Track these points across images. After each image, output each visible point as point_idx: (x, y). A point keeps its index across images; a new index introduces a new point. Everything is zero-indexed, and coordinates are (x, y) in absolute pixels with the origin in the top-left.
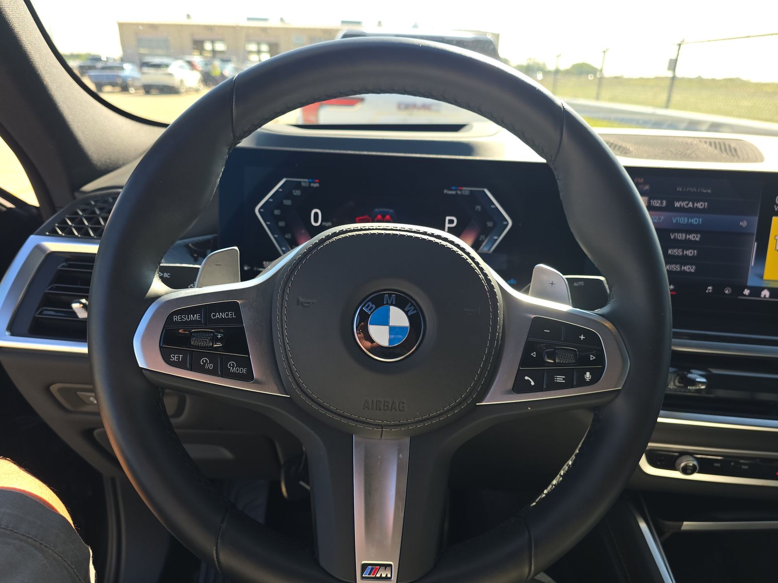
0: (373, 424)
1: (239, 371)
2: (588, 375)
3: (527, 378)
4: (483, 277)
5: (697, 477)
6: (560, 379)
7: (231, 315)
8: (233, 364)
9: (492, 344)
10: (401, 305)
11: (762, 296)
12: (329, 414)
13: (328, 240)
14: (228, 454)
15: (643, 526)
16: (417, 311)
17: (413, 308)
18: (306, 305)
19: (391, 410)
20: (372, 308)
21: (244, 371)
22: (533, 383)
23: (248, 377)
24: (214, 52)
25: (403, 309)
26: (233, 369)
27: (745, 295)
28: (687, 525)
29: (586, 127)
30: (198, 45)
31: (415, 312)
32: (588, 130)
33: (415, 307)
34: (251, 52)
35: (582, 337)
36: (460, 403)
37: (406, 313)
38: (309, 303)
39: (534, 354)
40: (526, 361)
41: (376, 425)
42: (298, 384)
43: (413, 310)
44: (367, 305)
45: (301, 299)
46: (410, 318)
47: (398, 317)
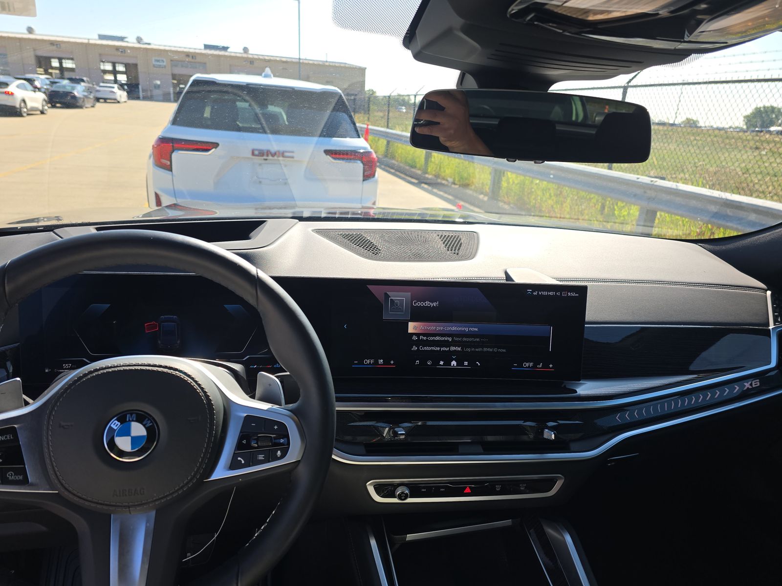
0: (121, 506)
1: (17, 478)
2: (279, 453)
3: (239, 459)
4: (203, 394)
5: (410, 500)
6: (261, 457)
7: (9, 437)
8: (11, 473)
9: (209, 439)
10: (140, 419)
11: (452, 365)
12: (87, 503)
13: (85, 377)
14: (43, 528)
15: (373, 543)
16: (152, 423)
17: (149, 422)
18: (66, 427)
19: (134, 495)
20: (117, 425)
21: (21, 477)
22: (243, 462)
23: (25, 482)
24: (61, 69)
25: (141, 423)
26: (11, 477)
27: (441, 365)
28: (410, 537)
29: (273, 288)
30: (43, 62)
31: (151, 424)
32: (275, 291)
33: (151, 421)
34: (105, 72)
35: (276, 427)
36: (187, 483)
37: (144, 426)
38: (68, 426)
39: (244, 442)
40: (239, 446)
41: (124, 506)
42: (62, 484)
43: (150, 423)
44: (113, 423)
45: (63, 424)
46: (147, 429)
47: (138, 430)
